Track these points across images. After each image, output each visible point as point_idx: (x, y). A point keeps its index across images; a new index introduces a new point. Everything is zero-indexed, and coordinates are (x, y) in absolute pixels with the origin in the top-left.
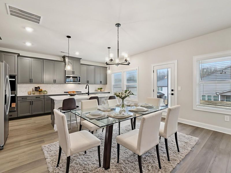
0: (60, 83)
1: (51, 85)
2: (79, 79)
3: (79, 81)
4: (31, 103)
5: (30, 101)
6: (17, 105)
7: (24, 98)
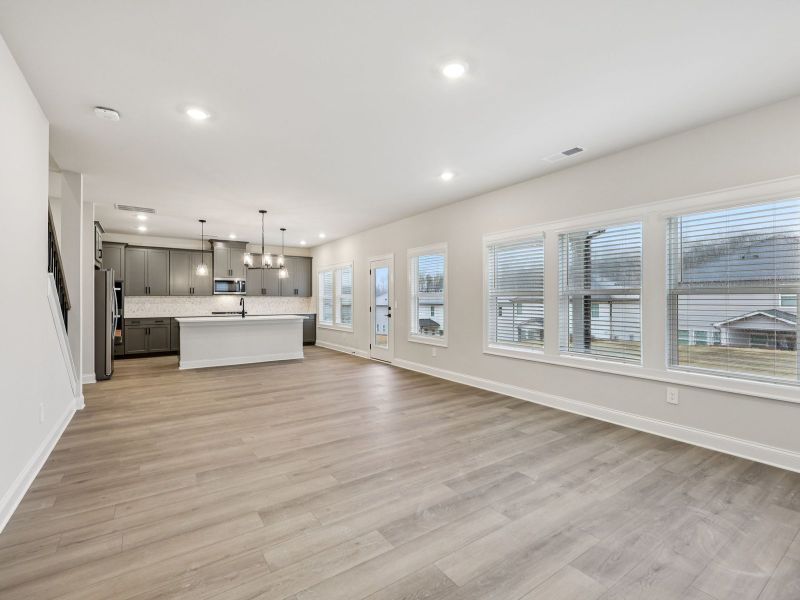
0: (203, 294)
1: (184, 299)
2: (244, 286)
3: (243, 290)
4: (148, 331)
5: (145, 326)
6: (123, 334)
7: (136, 321)
